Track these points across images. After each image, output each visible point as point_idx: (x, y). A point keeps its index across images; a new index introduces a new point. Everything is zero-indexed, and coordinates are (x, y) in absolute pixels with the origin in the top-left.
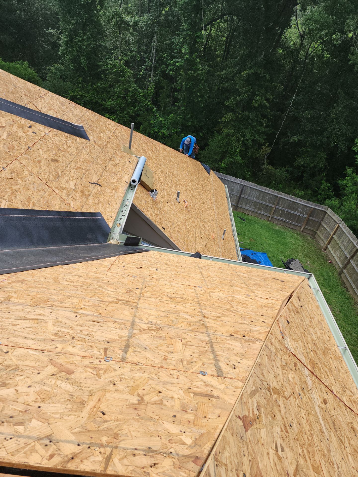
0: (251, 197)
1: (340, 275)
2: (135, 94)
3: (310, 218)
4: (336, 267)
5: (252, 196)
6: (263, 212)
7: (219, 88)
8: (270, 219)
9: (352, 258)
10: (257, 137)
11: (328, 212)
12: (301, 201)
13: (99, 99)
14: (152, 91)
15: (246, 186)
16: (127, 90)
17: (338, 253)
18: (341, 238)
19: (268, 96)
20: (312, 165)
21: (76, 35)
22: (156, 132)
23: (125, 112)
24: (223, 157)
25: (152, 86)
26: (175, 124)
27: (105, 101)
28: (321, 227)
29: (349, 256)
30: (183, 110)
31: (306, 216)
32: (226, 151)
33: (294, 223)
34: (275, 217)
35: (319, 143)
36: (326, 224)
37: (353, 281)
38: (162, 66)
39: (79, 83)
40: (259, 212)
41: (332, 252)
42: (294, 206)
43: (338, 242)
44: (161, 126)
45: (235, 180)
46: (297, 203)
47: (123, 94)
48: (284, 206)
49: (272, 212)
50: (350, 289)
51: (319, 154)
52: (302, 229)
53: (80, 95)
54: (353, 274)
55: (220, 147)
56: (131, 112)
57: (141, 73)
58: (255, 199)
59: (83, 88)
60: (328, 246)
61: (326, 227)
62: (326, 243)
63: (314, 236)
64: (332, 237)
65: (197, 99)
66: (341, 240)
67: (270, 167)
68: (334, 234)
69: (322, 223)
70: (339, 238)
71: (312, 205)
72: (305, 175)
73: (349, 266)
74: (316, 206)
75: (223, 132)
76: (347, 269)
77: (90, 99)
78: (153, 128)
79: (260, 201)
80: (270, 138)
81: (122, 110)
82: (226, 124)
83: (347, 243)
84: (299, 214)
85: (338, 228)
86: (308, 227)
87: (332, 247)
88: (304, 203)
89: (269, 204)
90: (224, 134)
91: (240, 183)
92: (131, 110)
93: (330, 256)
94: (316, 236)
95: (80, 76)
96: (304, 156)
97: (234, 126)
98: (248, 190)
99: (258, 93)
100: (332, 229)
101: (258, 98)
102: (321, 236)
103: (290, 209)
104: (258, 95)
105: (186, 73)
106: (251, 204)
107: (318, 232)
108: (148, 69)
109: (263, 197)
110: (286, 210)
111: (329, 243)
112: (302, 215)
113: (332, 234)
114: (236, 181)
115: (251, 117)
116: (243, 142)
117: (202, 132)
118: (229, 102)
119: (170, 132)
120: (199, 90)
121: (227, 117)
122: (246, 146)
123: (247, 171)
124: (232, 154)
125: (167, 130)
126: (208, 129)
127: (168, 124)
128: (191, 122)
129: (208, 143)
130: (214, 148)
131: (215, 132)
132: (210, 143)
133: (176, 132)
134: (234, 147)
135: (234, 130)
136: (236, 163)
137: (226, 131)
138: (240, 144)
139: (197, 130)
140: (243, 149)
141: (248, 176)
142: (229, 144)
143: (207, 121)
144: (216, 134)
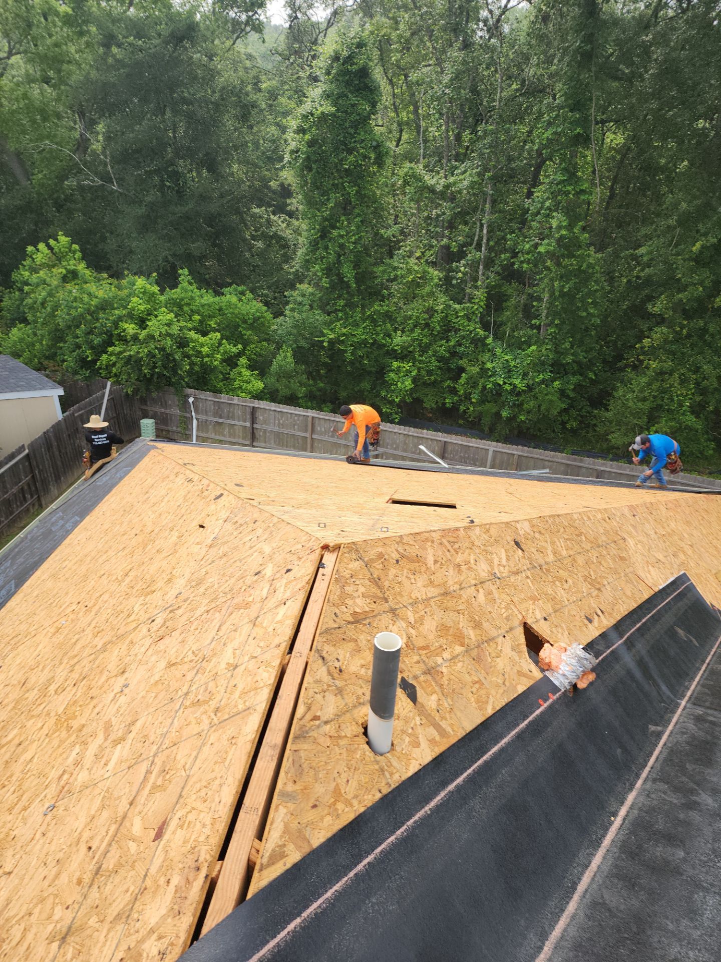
2: (447, 316)
7: (629, 281)
13: (377, 334)
14: (482, 304)
16: (431, 311)
21: (334, 227)
22: (499, 385)
23: (430, 353)
24: (652, 420)
25: (480, 294)
26: (539, 365)
27: (389, 336)
30: (551, 333)
32: (659, 407)
38: (503, 256)
39: (339, 310)
44: (508, 371)
47: (424, 319)
53: (344, 335)
55: (644, 400)
56: (442, 352)
57: (460, 275)
59: (347, 319)
65: (586, 310)
75: (647, 368)
77: (363, 337)
78: (490, 377)
81: (424, 349)
82: (653, 352)
90: (650, 373)
92: (441, 346)
95: (340, 297)
97: (672, 353)
105: (558, 264)
108: (474, 265)
115: (711, 330)
116: (698, 384)
117: (591, 371)
118: (656, 307)
119: (531, 382)
120: (591, 293)
121: (655, 336)
122: (703, 392)
123: (706, 441)
124: (672, 411)
125: (523, 379)
126: (605, 361)
127: (524, 367)
128: (572, 354)
129: (614, 393)
130: (630, 404)
131: (629, 370)
132: (621, 392)
133: (543, 381)
134: (677, 396)
135: (672, 361)
136: (685, 429)
137: (654, 365)
138: (691, 389)
139: (582, 368)
140: (698, 398)
141: (711, 452)
142: (663, 391)
143: (602, 347)
144: (632, 375)
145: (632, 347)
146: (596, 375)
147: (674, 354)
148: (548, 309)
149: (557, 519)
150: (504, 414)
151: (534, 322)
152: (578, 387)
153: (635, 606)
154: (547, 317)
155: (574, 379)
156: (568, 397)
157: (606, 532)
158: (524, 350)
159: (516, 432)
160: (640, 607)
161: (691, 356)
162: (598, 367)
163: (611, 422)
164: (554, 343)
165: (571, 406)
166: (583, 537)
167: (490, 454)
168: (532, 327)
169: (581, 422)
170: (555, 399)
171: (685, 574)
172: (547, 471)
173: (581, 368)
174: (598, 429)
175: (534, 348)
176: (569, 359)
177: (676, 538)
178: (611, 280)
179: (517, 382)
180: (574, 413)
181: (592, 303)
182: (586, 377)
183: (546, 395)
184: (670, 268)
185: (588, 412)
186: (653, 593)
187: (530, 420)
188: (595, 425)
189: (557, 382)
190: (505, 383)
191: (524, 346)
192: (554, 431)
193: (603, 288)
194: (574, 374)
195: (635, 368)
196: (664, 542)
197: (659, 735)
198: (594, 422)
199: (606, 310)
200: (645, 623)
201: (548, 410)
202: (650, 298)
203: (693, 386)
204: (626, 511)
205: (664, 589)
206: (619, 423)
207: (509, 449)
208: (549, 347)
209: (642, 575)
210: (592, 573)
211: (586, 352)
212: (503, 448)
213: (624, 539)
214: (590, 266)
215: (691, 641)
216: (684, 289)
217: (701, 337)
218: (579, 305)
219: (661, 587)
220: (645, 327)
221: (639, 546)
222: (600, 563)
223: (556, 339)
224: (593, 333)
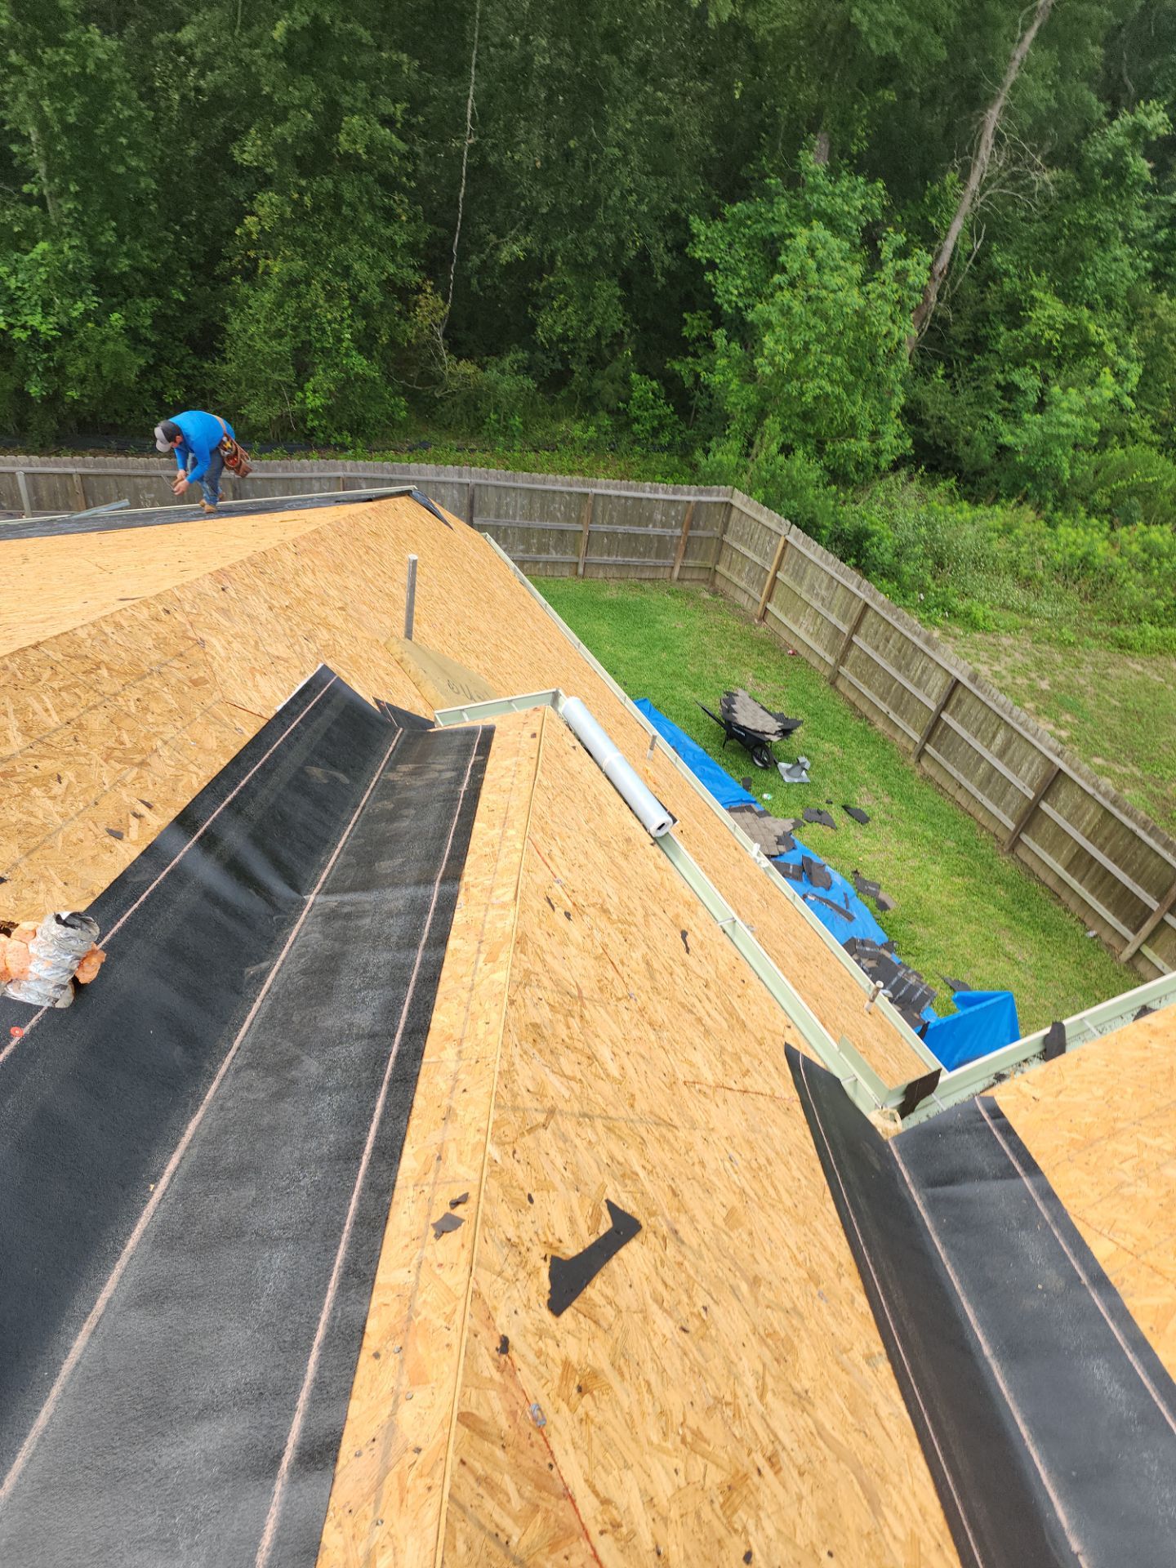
0: (507, 515)
1: (833, 683)
3: (691, 533)
4: (814, 662)
5: (507, 513)
6: (554, 556)
7: (184, 99)
8: (581, 570)
9: (855, 630)
10: (392, 269)
11: (736, 502)
12: (656, 491)
15: (479, 485)
17: (806, 621)
18: (802, 578)
19: (386, 106)
20: (592, 331)
24: (303, 371)
26: (68, 282)
28: (726, 553)
29: (845, 629)
30: (70, 213)
31: (678, 532)
32: (307, 346)
33: (650, 561)
34: (596, 559)
35: (592, 253)
36: (740, 539)
37: (876, 693)
40: (544, 557)
41: (785, 621)
42: (638, 510)
43: (798, 590)
45: (438, 474)
46: (649, 499)
48: (611, 517)
49: (583, 549)
50: (875, 718)
51: (599, 288)
52: (676, 574)
54: (872, 674)
55: (279, 335)
58: (519, 521)
60: (770, 606)
61: (744, 550)
62: (762, 599)
63: (713, 584)
64: (775, 578)
65: (122, 161)
66: (806, 582)
67: (467, 368)
68: (778, 569)
69: (727, 538)
70: (798, 576)
71: (689, 494)
72: (574, 367)
73: (853, 653)
74: (701, 492)
75: (267, 273)
76: (849, 662)
79: (537, 524)
80: (433, 261)
82: (266, 241)
83: (827, 589)
84: (658, 531)
85: (784, 548)
86: (690, 562)
87: (781, 608)
88: (666, 492)
89: (565, 526)
90: (274, 282)
91: (456, 479)
93: (785, 635)
94: (718, 582)
96: (556, 304)
97: (299, 242)
98: (491, 498)
99: (346, 101)
100: (764, 555)
101: (356, 120)
102: (735, 579)
103: (631, 523)
104: (352, 111)
106: (510, 540)
107: (721, 568)
109: (542, 508)
110: (621, 529)
111: (769, 598)
112: (669, 532)
113: (771, 569)
114: (442, 478)
115: (347, 196)
116: (353, 298)
117: (173, 284)
118: (249, 151)
119: (64, 320)
120: (121, 126)
121: (262, 211)
122: (365, 312)
123: (392, 396)
124: (329, 350)
125: (46, 314)
126: (193, 266)
127: (38, 288)
128: (127, 255)
129: (228, 327)
130: (259, 345)
131: (238, 279)
132: (237, 325)
133: (87, 315)
134: (330, 323)
135: (304, 258)
136: (356, 380)
137: (277, 267)
138: (345, 309)
139: (153, 280)
140: (361, 324)
141: (404, 414)
142: (305, 316)
143: (178, 239)
144: (246, 289)
145: (231, 234)
146: (185, 293)
147: (303, 246)
148: (47, 158)
149: (33, 656)
150: (34, 390)
151: (26, 188)
152: (160, 320)
153: (225, 762)
154: (50, 178)
155: (148, 306)
156: (147, 341)
157: (161, 643)
158: (27, 252)
159: (73, 424)
160: (236, 761)
161: (330, 247)
162: (182, 276)
163: (238, 383)
164: (84, 234)
165: (160, 360)
166: (104, 672)
167: (21, 479)
168: (28, 200)
169: (189, 389)
170: (122, 349)
171: (325, 667)
172: (126, 502)
173: (155, 283)
174: (220, 399)
175: (43, 246)
176: (124, 264)
177: (313, 604)
178: (149, 94)
179: (35, 320)
180: (169, 371)
181: (129, 146)
182: (169, 298)
183: (103, 342)
184: (248, 74)
185: (194, 367)
186: (263, 723)
187: (90, 398)
188: (214, 392)
189: (116, 315)
190: (11, 326)
191: (24, 244)
192: (146, 414)
193: (141, 115)
194: (144, 295)
195: (249, 275)
196: (289, 619)
197: (261, 978)
198: (210, 385)
199: (162, 160)
200: (245, 786)
201: (117, 372)
202: (233, 135)
203: (346, 303)
204: (208, 587)
205: (285, 708)
206: (252, 384)
207: (57, 464)
208: (75, 242)
209: (240, 697)
210: (125, 737)
211: (152, 247)
212: (44, 464)
213: (201, 643)
214: (100, 65)
215: (336, 780)
216: (281, 117)
217: (337, 209)
218: (105, 149)
219: (279, 708)
220: (240, 192)
221: (236, 645)
222: (146, 709)
223: (83, 223)
224: (153, 207)
